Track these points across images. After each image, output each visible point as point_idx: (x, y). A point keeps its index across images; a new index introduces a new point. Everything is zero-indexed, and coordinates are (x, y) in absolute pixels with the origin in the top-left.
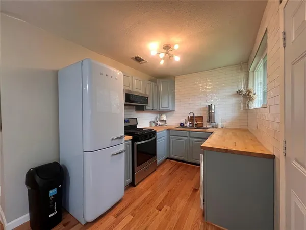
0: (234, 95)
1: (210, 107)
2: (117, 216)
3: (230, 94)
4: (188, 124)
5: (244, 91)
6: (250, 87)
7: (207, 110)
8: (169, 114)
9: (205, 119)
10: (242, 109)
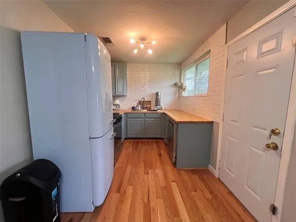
0: (172, 86)
1: (157, 94)
2: (119, 191)
3: (170, 84)
4: (140, 107)
5: (179, 84)
6: (182, 81)
7: (155, 96)
8: (121, 98)
9: (153, 103)
10: (177, 96)
